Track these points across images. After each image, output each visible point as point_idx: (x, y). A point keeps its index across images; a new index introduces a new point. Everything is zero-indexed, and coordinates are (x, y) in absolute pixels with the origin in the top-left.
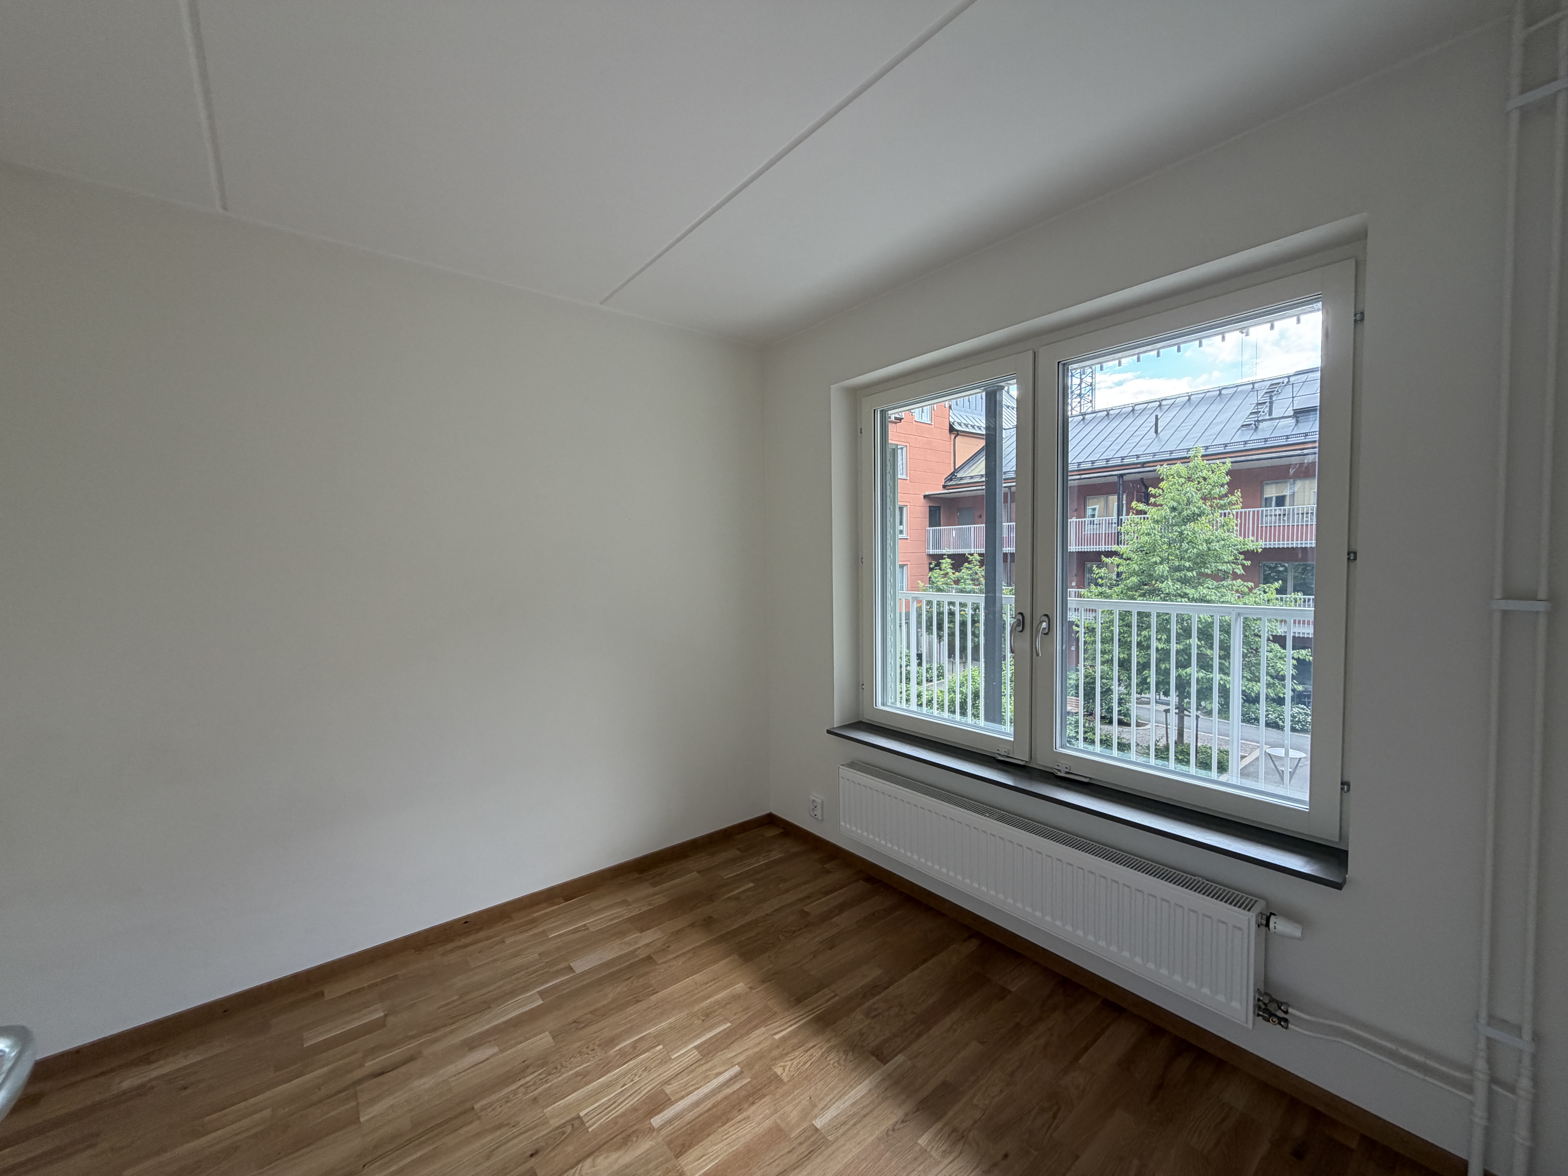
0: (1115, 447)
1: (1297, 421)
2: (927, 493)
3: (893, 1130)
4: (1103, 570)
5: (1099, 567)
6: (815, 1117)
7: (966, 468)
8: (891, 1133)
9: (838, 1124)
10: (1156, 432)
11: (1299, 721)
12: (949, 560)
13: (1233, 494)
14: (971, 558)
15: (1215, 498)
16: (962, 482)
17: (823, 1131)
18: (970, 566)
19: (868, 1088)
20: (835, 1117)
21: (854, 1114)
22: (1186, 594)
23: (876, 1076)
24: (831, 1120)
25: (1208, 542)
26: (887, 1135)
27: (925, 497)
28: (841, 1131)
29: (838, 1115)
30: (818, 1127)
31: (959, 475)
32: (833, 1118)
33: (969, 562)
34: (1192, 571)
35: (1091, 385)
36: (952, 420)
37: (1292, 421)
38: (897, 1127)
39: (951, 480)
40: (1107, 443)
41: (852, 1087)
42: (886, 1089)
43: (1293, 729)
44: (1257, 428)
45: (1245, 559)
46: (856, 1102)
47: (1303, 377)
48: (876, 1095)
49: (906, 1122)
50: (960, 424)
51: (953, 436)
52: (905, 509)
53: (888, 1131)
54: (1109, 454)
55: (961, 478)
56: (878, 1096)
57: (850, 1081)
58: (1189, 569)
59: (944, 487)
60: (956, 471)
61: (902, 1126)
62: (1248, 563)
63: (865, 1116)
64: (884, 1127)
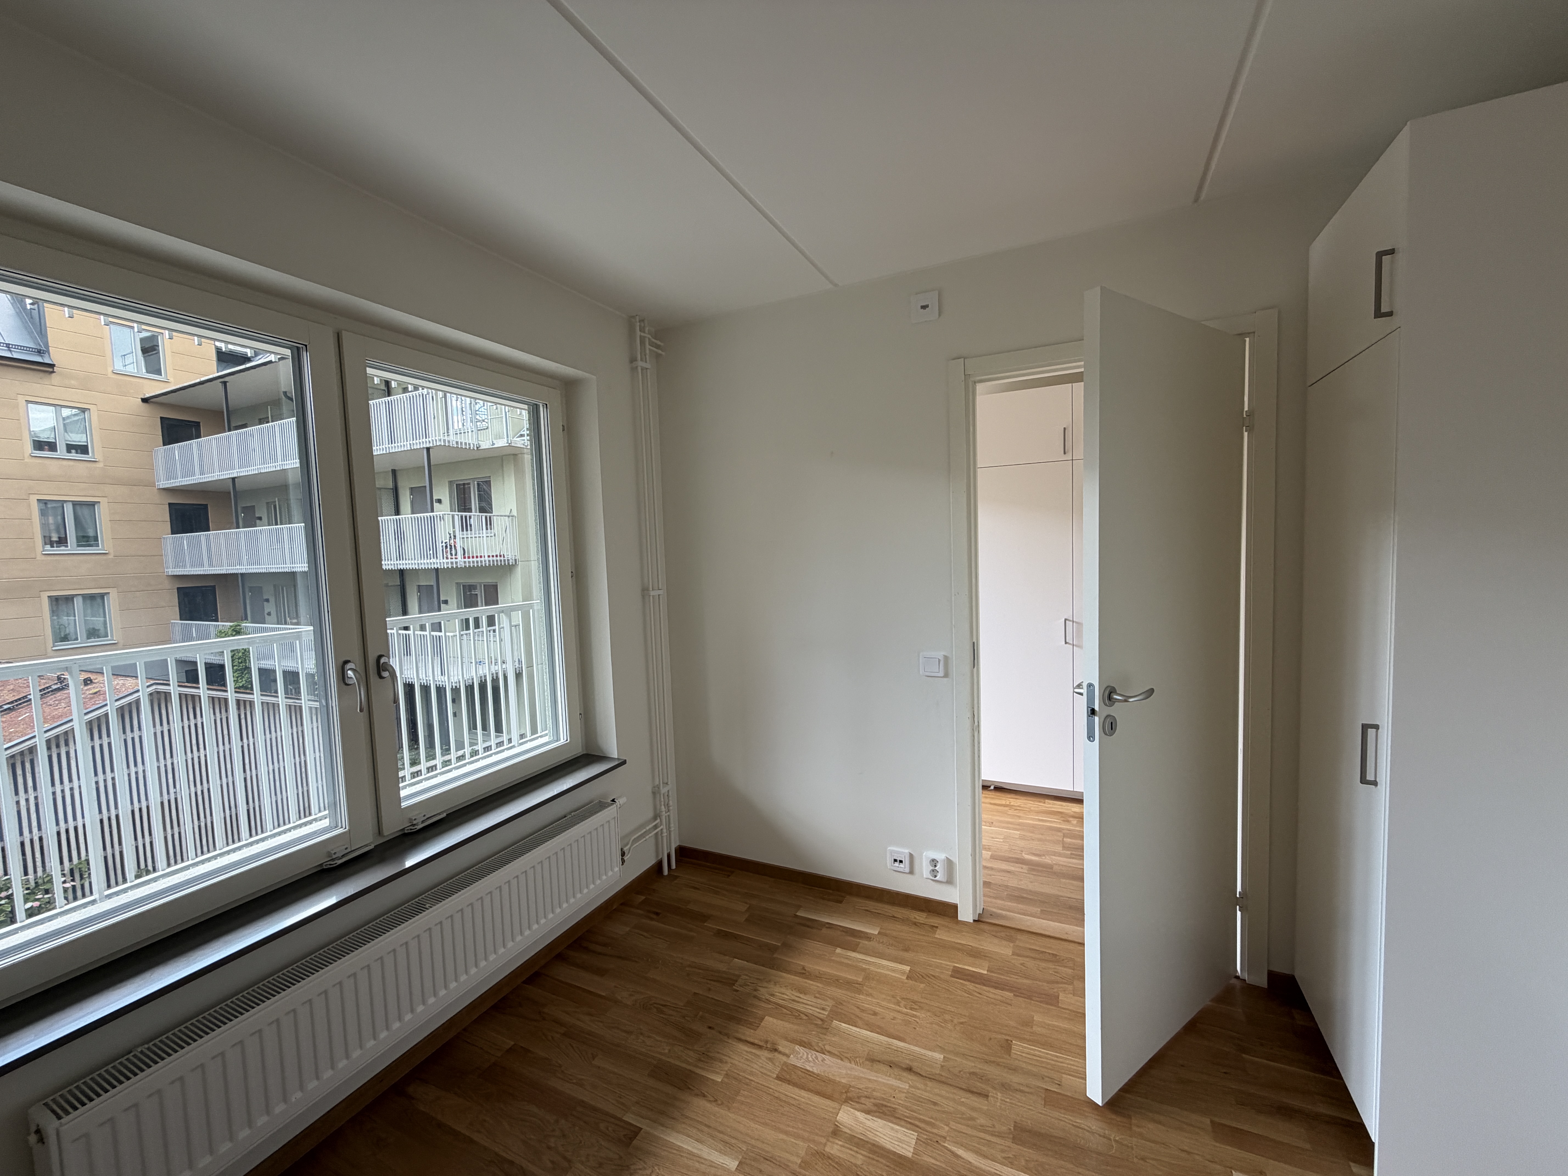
3: (716, 1101)
6: (728, 1171)
8: (719, 1102)
9: (727, 1146)
17: (740, 1157)
19: (675, 1134)
20: (720, 1152)
21: (712, 1137)
23: (659, 1132)
24: (725, 1155)
26: (722, 1104)
28: (733, 1141)
29: (716, 1150)
30: (737, 1163)
32: (723, 1153)
38: (712, 1099)
41: (680, 1149)
42: (673, 1118)
46: (697, 1140)
48: (683, 1126)
49: (704, 1094)
53: (719, 1105)
56: (684, 1123)
57: (673, 1153)
61: (709, 1096)
63: (709, 1127)
64: (716, 1108)
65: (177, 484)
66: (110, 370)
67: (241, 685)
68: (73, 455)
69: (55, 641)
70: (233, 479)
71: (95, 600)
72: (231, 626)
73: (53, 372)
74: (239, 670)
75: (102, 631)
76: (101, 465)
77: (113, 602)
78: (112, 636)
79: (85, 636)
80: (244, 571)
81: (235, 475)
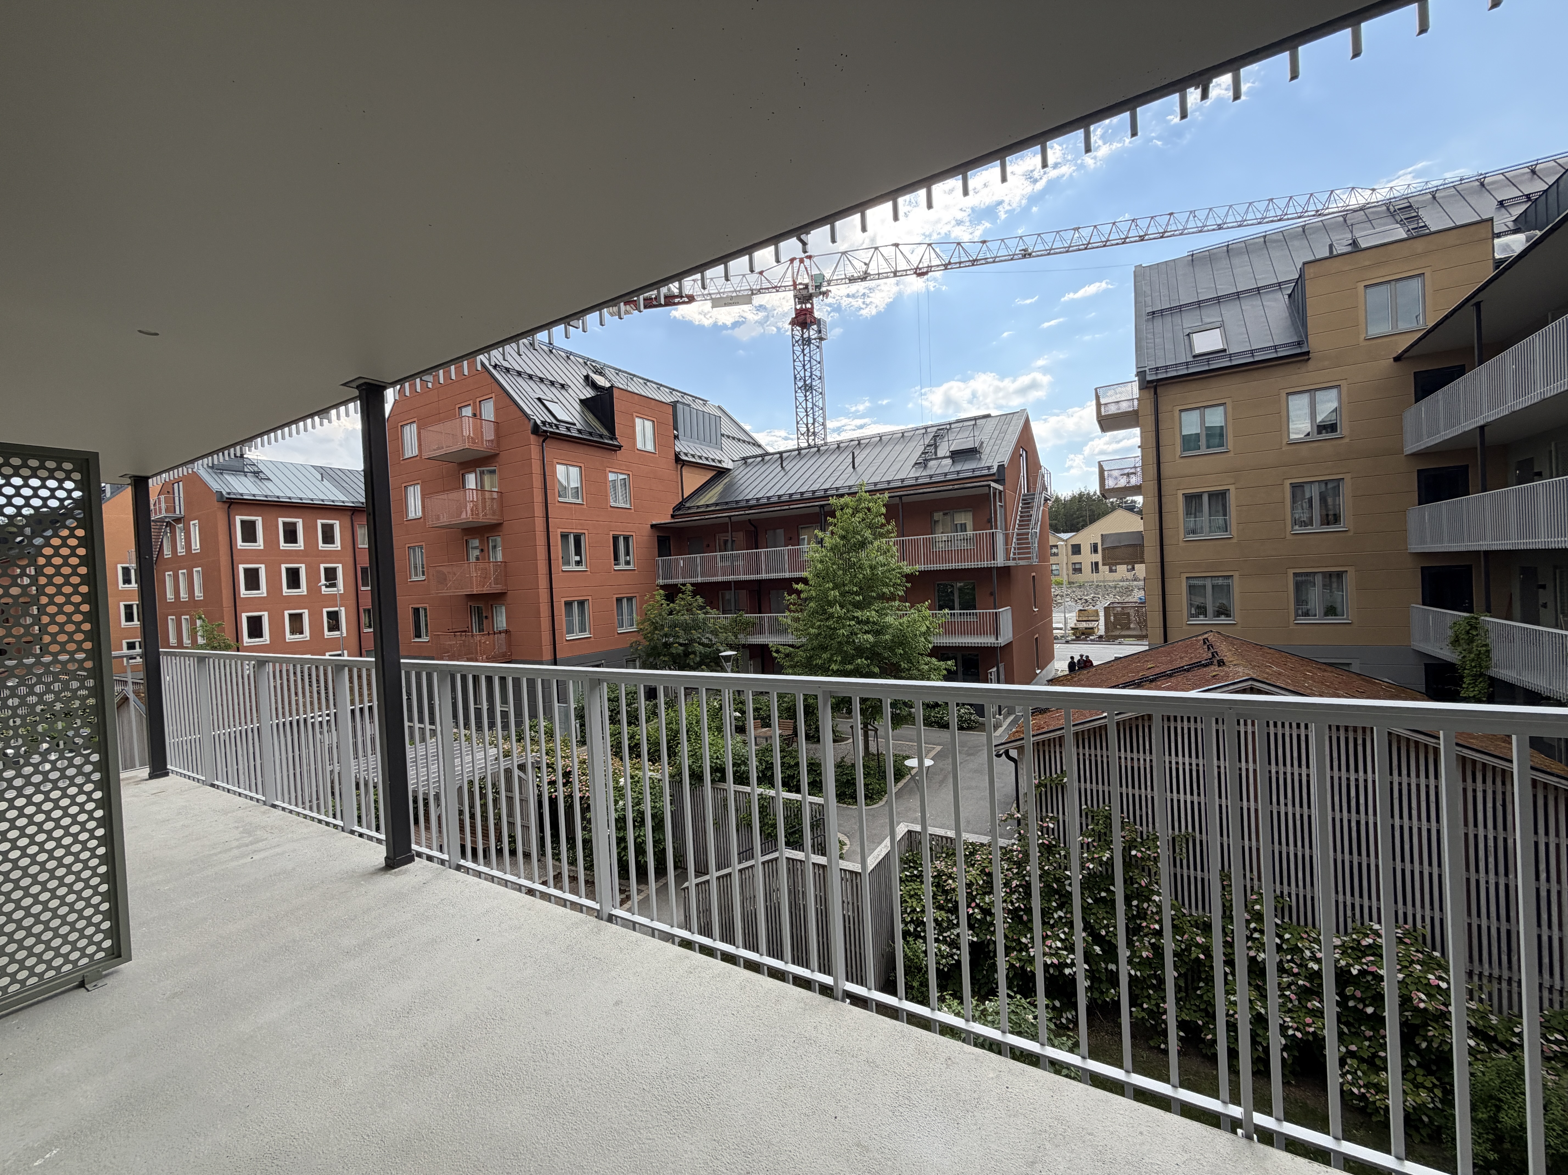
0: (821, 480)
1: (953, 461)
2: (654, 522)
4: (793, 596)
5: (790, 595)
7: (694, 498)
10: (854, 467)
11: (965, 721)
12: (662, 592)
13: (889, 524)
14: (684, 588)
15: (877, 527)
16: (690, 511)
18: (684, 596)
22: (854, 617)
25: (872, 568)
27: (652, 526)
31: (687, 505)
33: (683, 593)
34: (859, 595)
35: (823, 424)
36: (677, 450)
37: (949, 461)
39: (679, 509)
40: (815, 476)
43: (961, 728)
44: (926, 466)
45: (907, 582)
47: (961, 424)
50: (686, 454)
51: (679, 467)
52: (630, 539)
54: (815, 487)
55: (689, 508)
58: (857, 594)
59: (673, 516)
60: (685, 500)
62: (909, 585)
65: (1423, 447)
66: (1362, 337)
67: (1472, 695)
68: (1324, 436)
69: (1297, 615)
70: (1482, 428)
71: (1334, 578)
72: (1466, 618)
73: (1309, 359)
74: (1472, 676)
75: (1339, 610)
76: (1347, 440)
77: (1350, 580)
78: (1348, 616)
79: (1322, 614)
80: (1485, 548)
81: (1482, 423)
